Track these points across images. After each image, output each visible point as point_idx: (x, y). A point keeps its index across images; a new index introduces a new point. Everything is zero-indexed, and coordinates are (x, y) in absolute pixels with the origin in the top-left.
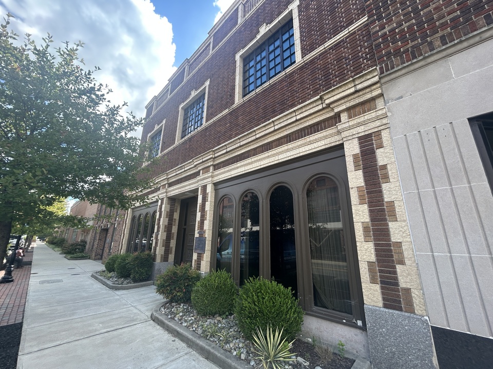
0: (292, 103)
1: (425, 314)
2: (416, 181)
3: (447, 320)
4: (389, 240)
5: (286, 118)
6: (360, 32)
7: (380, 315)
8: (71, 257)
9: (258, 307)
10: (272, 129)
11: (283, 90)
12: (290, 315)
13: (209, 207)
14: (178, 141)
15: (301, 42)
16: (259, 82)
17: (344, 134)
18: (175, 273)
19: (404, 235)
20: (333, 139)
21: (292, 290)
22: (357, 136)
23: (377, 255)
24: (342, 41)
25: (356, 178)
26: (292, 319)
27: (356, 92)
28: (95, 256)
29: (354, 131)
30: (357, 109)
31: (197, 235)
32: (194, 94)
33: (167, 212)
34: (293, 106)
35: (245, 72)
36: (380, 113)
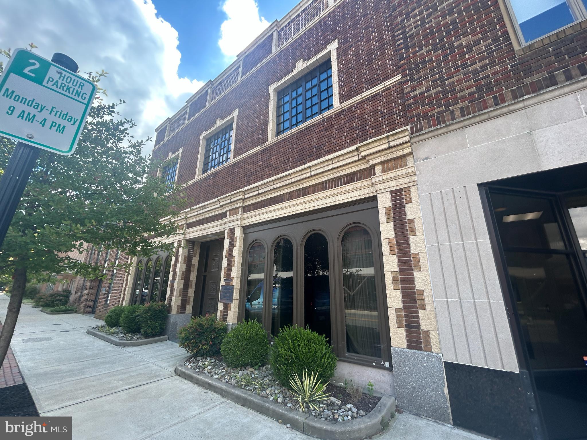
0: (329, 149)
1: (439, 352)
2: (437, 236)
3: (456, 355)
4: (414, 288)
5: (323, 165)
6: (394, 89)
7: (404, 355)
8: (52, 311)
9: (294, 353)
10: (308, 175)
11: (320, 134)
12: (324, 361)
13: (237, 252)
14: (198, 176)
15: (339, 87)
16: (294, 121)
17: (378, 187)
18: (200, 325)
19: (426, 283)
20: (368, 190)
21: (326, 337)
22: (389, 190)
23: (404, 302)
24: (379, 93)
25: (387, 230)
26: (327, 364)
27: (390, 148)
28: (84, 309)
29: (387, 185)
30: (390, 164)
31: (223, 283)
32: (219, 123)
33: (185, 256)
34: (330, 152)
35: (279, 107)
36: (410, 170)
